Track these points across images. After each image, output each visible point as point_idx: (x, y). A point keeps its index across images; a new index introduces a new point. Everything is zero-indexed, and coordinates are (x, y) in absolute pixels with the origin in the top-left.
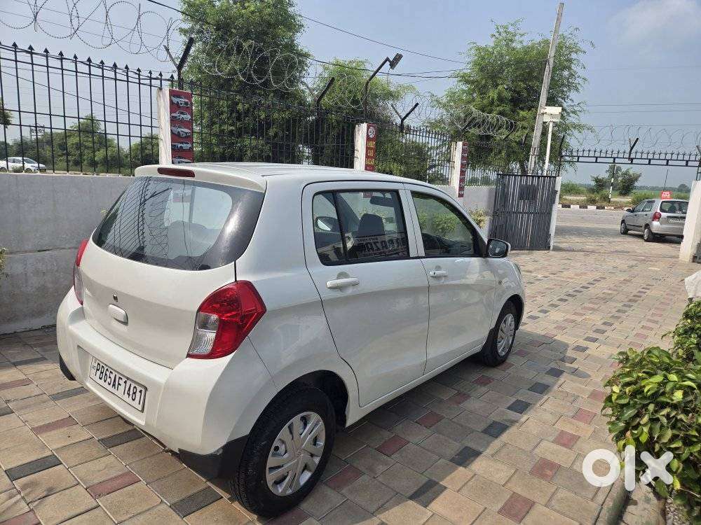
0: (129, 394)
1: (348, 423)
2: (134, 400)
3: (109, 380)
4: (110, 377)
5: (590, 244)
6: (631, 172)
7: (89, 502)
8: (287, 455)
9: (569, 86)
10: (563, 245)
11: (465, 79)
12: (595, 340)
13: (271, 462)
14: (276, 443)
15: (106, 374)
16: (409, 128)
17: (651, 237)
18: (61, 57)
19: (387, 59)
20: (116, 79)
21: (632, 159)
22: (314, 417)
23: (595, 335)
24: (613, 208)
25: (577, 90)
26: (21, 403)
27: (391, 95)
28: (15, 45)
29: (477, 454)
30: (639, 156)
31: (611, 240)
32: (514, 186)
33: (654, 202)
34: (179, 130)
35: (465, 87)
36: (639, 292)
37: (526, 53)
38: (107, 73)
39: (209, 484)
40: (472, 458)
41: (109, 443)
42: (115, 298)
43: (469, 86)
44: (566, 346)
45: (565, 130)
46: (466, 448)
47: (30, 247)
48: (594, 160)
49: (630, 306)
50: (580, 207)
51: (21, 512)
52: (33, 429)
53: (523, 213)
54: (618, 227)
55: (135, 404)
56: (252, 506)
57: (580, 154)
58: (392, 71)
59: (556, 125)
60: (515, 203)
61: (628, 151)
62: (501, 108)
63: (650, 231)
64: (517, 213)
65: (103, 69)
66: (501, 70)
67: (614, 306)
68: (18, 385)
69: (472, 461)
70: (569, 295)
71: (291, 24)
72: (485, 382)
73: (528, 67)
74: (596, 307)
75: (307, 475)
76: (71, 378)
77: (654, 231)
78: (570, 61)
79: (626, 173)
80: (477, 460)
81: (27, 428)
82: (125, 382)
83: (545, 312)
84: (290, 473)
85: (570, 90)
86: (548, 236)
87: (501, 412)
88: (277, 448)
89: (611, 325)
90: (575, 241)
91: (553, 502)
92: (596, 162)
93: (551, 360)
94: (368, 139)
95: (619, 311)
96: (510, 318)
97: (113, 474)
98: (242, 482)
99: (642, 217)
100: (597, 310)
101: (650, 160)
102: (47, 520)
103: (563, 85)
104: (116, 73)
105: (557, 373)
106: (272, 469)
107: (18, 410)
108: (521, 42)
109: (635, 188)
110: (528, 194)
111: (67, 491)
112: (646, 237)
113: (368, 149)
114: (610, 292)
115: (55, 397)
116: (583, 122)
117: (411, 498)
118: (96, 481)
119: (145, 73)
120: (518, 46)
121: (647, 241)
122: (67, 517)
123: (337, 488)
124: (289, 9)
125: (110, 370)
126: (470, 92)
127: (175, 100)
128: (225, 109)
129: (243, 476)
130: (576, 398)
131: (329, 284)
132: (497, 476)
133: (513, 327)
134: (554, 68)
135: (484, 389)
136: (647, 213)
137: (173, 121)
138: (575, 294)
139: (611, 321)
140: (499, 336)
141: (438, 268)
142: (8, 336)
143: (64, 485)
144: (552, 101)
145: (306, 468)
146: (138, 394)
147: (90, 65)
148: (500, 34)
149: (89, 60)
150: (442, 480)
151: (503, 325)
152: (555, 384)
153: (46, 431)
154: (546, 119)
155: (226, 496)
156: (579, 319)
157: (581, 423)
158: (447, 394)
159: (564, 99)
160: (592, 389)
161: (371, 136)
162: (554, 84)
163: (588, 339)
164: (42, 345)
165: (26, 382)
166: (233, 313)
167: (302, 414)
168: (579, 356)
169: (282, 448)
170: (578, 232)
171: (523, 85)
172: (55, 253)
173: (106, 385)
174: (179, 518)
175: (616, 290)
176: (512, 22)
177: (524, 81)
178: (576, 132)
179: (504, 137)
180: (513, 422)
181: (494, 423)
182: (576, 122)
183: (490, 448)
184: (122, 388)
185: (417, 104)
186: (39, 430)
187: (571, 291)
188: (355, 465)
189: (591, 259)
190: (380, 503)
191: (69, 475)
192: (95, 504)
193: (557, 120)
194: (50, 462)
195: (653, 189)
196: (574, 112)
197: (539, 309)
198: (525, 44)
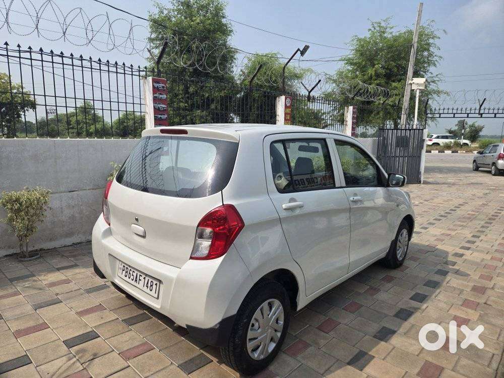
0: (147, 287)
1: (299, 308)
2: (151, 290)
3: (132, 277)
4: (133, 275)
5: (451, 178)
6: (476, 125)
7: (122, 363)
8: (259, 331)
9: (429, 63)
10: (430, 180)
11: (350, 62)
12: (468, 249)
13: (250, 334)
14: (253, 321)
15: (130, 273)
16: (314, 98)
17: (498, 172)
18: (81, 58)
19: (299, 50)
20: (117, 73)
21: (482, 114)
22: (277, 303)
23: (468, 245)
24: (464, 152)
25: (435, 65)
26: (66, 295)
27: (296, 76)
28: (52, 52)
29: (393, 332)
30: (487, 111)
31: (467, 175)
32: (392, 137)
33: (498, 146)
34: (159, 106)
35: (350, 68)
36: (496, 213)
37: (395, 40)
38: (111, 69)
39: (202, 351)
40: (390, 335)
41: (130, 322)
42: (137, 220)
43: (353, 67)
44: (447, 253)
45: (427, 95)
46: (384, 327)
47: (64, 190)
48: (452, 115)
49: (491, 223)
50: (439, 152)
51: (78, 370)
52: (77, 313)
53: (399, 157)
54: (471, 166)
55: (153, 293)
56: (237, 367)
57: (441, 112)
58: (302, 58)
59: (422, 91)
60: (393, 150)
61: (478, 108)
62: (378, 82)
63: (496, 168)
64: (395, 157)
65: (108, 66)
66: (376, 54)
67: (478, 224)
68: (63, 283)
69: (390, 337)
70: (442, 216)
71: (224, 30)
72: (389, 279)
73: (397, 50)
74: (465, 224)
75: (272, 346)
76: (103, 277)
77: (500, 167)
78: (428, 44)
79: (472, 126)
80: (394, 336)
81: (73, 312)
82: (144, 278)
83: (426, 228)
84: (262, 343)
85: (429, 65)
86: (419, 173)
87: (405, 302)
88: (253, 325)
89: (479, 237)
90: (439, 177)
91: (458, 368)
92: (454, 117)
93: (436, 264)
94: (286, 107)
95: (483, 227)
96: (405, 232)
97: (136, 343)
98: (231, 348)
99: (489, 157)
100: (465, 226)
101: (495, 114)
102: (97, 375)
103: (424, 62)
104: (117, 68)
105: (444, 273)
106: (251, 340)
107: (65, 300)
108: (391, 33)
109: (479, 136)
110: (402, 142)
111: (107, 356)
112: (493, 172)
113: (286, 114)
114: (473, 213)
115: (89, 291)
116: (441, 89)
117: (349, 364)
118: (125, 349)
119: (135, 67)
120: (389, 36)
121: (495, 175)
122: (110, 374)
123: (294, 355)
124: (222, 20)
125: (132, 270)
126: (353, 71)
127: (156, 85)
128: (181, 92)
129: (231, 344)
130: (461, 291)
131: (284, 206)
132: (412, 348)
133: (407, 239)
134: (418, 51)
135: (390, 285)
136: (493, 154)
137: (155, 100)
138: (446, 215)
139: (478, 234)
140: (398, 246)
141: (355, 195)
142: (50, 251)
143: (103, 352)
144: (416, 74)
145: (272, 340)
146: (154, 286)
147: (100, 64)
148: (375, 29)
149: (100, 60)
150: (370, 350)
151: (400, 238)
152: (443, 281)
153: (86, 314)
154: (414, 87)
155: (215, 360)
156: (453, 233)
157: (468, 310)
158: (362, 289)
159: (425, 72)
160: (473, 284)
161: (288, 105)
162: (418, 62)
163: (463, 248)
164: (74, 256)
165: (67, 281)
166: (221, 227)
167: (268, 301)
168: (459, 261)
169: (257, 325)
170: (440, 170)
171: (394, 64)
172: (81, 193)
173: (130, 281)
174: (185, 375)
175: (478, 212)
176: (384, 19)
177: (394, 60)
178: (435, 96)
179: (382, 102)
180: (417, 309)
181: (401, 309)
182: (436, 89)
183: (402, 328)
184: (142, 283)
185: (320, 81)
186: (81, 313)
187: (442, 213)
188: (304, 339)
189: (453, 189)
190: (327, 367)
191: (106, 344)
192: (126, 365)
193: (422, 88)
194: (91, 336)
195: (492, 137)
196: (434, 82)
197: (421, 226)
198: (394, 34)
